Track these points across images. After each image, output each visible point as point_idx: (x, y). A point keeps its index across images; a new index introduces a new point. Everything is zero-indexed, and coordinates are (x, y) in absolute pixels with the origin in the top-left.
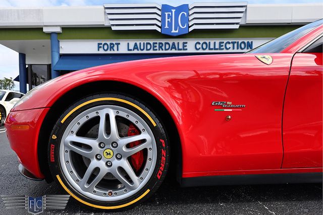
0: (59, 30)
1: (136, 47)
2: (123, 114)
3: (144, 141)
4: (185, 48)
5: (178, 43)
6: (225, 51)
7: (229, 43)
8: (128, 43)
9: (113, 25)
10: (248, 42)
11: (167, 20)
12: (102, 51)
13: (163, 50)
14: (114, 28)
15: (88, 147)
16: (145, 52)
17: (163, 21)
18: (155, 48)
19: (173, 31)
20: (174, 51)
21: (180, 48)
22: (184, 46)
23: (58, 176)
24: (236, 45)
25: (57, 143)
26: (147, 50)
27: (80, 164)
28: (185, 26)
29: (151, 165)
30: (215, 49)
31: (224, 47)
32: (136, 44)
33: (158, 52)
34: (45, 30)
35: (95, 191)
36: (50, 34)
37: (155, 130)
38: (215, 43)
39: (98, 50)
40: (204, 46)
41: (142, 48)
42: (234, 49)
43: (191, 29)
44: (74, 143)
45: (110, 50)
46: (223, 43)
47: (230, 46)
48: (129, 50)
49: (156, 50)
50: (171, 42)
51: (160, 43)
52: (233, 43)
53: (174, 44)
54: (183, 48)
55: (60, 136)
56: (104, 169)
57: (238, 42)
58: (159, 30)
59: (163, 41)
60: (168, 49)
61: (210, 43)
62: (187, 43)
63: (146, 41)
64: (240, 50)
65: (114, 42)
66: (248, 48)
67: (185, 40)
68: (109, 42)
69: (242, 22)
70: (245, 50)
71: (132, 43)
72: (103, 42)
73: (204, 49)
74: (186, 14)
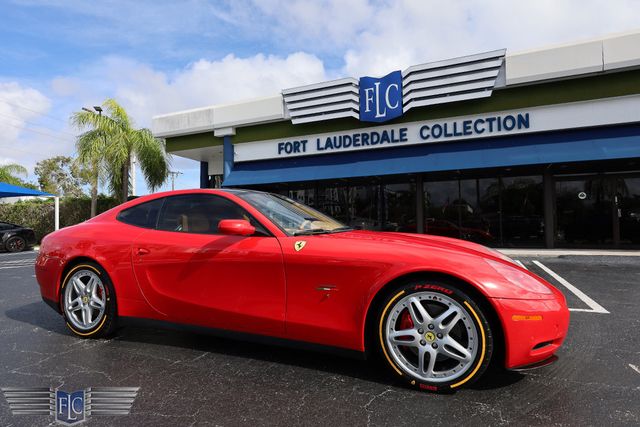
0: (230, 132)
1: (329, 144)
4: (404, 138)
5: (393, 131)
6: (475, 136)
7: (482, 121)
8: (318, 140)
9: (295, 117)
10: (520, 116)
11: (368, 100)
13: (368, 144)
14: (294, 122)
16: (342, 149)
17: (362, 102)
18: (357, 143)
19: (378, 115)
20: (385, 145)
21: (395, 138)
22: (402, 135)
24: (495, 124)
26: (345, 146)
28: (397, 106)
30: (456, 134)
31: (472, 130)
32: (329, 139)
33: (361, 148)
34: (217, 134)
36: (222, 139)
38: (455, 124)
39: (279, 153)
41: (338, 144)
42: (491, 130)
43: (405, 109)
45: (295, 152)
46: (471, 122)
47: (486, 126)
48: (319, 149)
49: (359, 145)
50: (380, 130)
51: (363, 135)
52: (490, 121)
53: (385, 133)
54: (401, 138)
57: (499, 118)
58: (357, 116)
59: (369, 131)
60: (376, 143)
62: (406, 129)
63: (343, 134)
64: (504, 132)
65: (299, 139)
66: (520, 128)
67: (402, 126)
68: (292, 140)
69: (499, 84)
70: (515, 131)
71: (323, 139)
72: (285, 141)
73: (436, 137)
74: (396, 86)
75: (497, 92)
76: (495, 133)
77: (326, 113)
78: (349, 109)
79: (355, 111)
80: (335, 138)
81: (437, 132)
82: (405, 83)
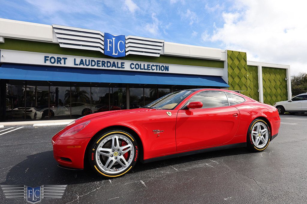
0: (2, 41)
1: (82, 62)
2: (121, 138)
3: (129, 147)
4: (123, 67)
5: (118, 63)
6: (151, 71)
7: (154, 66)
8: (75, 59)
9: (61, 43)
10: (166, 66)
11: (109, 45)
12: (48, 63)
13: (105, 67)
15: (108, 152)
16: (90, 67)
17: (106, 45)
18: (99, 65)
19: (114, 54)
20: (114, 68)
21: (119, 66)
22: (122, 65)
23: (95, 166)
24: (158, 67)
25: (95, 152)
26: (92, 66)
27: (104, 159)
28: (123, 51)
29: (132, 157)
30: (144, 69)
31: (150, 68)
32: (82, 60)
33: (101, 68)
35: (110, 170)
37: (134, 143)
38: (144, 65)
39: (45, 62)
40: (137, 66)
41: (87, 64)
42: (157, 70)
43: (127, 54)
44: (101, 151)
45: (57, 63)
46: (150, 65)
47: (155, 68)
48: (75, 64)
50: (112, 61)
51: (103, 62)
52: (157, 66)
53: (114, 63)
54: (122, 66)
55: (96, 149)
56: (115, 161)
57: (159, 66)
58: (103, 52)
59: (106, 60)
60: (110, 67)
62: (124, 63)
63: (91, 59)
64: (161, 71)
65: (62, 56)
66: (166, 70)
67: (123, 61)
68: (56, 56)
69: (162, 53)
70: (164, 72)
71: (78, 59)
72: (50, 56)
73: (137, 69)
74: (123, 42)
75: (161, 55)
79: (101, 49)
80: (86, 60)
82: (127, 42)
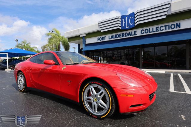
0: (84, 35)
1: (112, 37)
4: (135, 34)
5: (132, 32)
6: (160, 32)
7: (163, 27)
8: (109, 36)
9: (102, 30)
10: (177, 24)
11: (123, 22)
12: (99, 41)
13: (124, 37)
14: (102, 31)
16: (116, 39)
19: (127, 27)
20: (130, 36)
21: (133, 34)
24: (167, 27)
26: (117, 38)
28: (133, 24)
30: (153, 32)
31: (159, 30)
32: (112, 36)
33: (122, 38)
36: (82, 37)
38: (153, 28)
39: (98, 41)
41: (115, 37)
42: (166, 29)
45: (102, 40)
46: (158, 27)
47: (164, 28)
48: (109, 39)
49: (121, 37)
51: (123, 34)
53: (129, 33)
57: (169, 25)
58: (120, 28)
59: (124, 32)
60: (127, 36)
61: (150, 29)
62: (136, 31)
63: (116, 34)
64: (171, 30)
65: (103, 36)
66: (177, 28)
68: (101, 37)
69: (169, 13)
70: (175, 29)
71: (110, 35)
72: (99, 37)
73: (146, 33)
74: (133, 17)
75: (168, 16)
76: (168, 30)
77: (111, 28)
78: (118, 26)
79: (120, 26)
80: (114, 35)
81: (146, 31)
82: (135, 16)
